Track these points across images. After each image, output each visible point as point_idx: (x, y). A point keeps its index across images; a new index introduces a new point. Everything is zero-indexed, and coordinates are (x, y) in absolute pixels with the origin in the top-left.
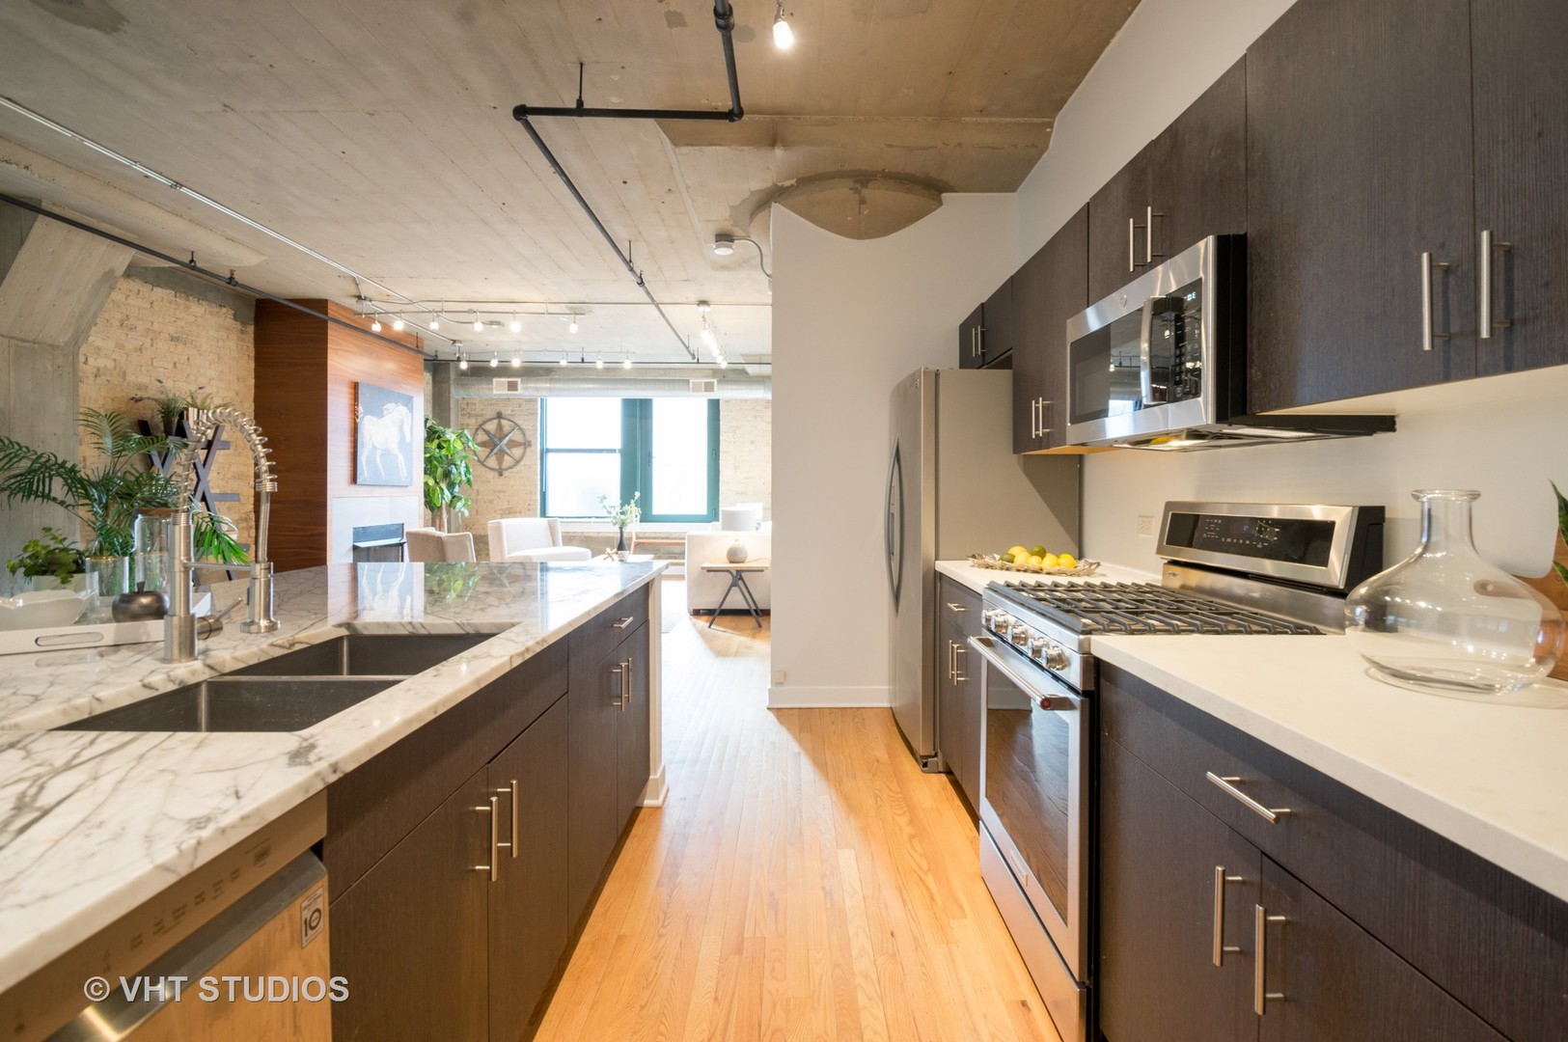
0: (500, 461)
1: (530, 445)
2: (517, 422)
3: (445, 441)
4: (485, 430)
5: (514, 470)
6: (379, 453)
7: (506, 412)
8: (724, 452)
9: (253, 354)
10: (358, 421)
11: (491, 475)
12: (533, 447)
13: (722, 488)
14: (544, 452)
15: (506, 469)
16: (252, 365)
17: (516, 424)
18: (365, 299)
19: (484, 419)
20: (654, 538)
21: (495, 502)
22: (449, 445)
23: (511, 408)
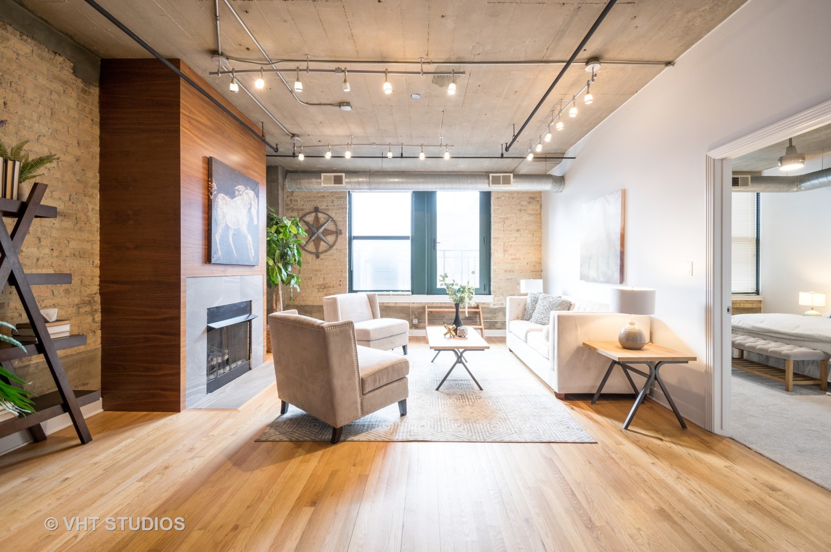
0: (317, 246)
1: (341, 234)
2: (331, 215)
3: (282, 227)
4: (305, 222)
5: (329, 253)
6: (231, 233)
7: (322, 206)
8: (495, 238)
9: (97, 120)
10: (212, 197)
11: (310, 257)
12: (343, 234)
13: (493, 267)
14: (351, 239)
15: (322, 253)
16: (97, 131)
17: (330, 217)
18: (222, 54)
19: (304, 212)
20: (440, 307)
21: (313, 279)
22: (286, 230)
23: (325, 204)
